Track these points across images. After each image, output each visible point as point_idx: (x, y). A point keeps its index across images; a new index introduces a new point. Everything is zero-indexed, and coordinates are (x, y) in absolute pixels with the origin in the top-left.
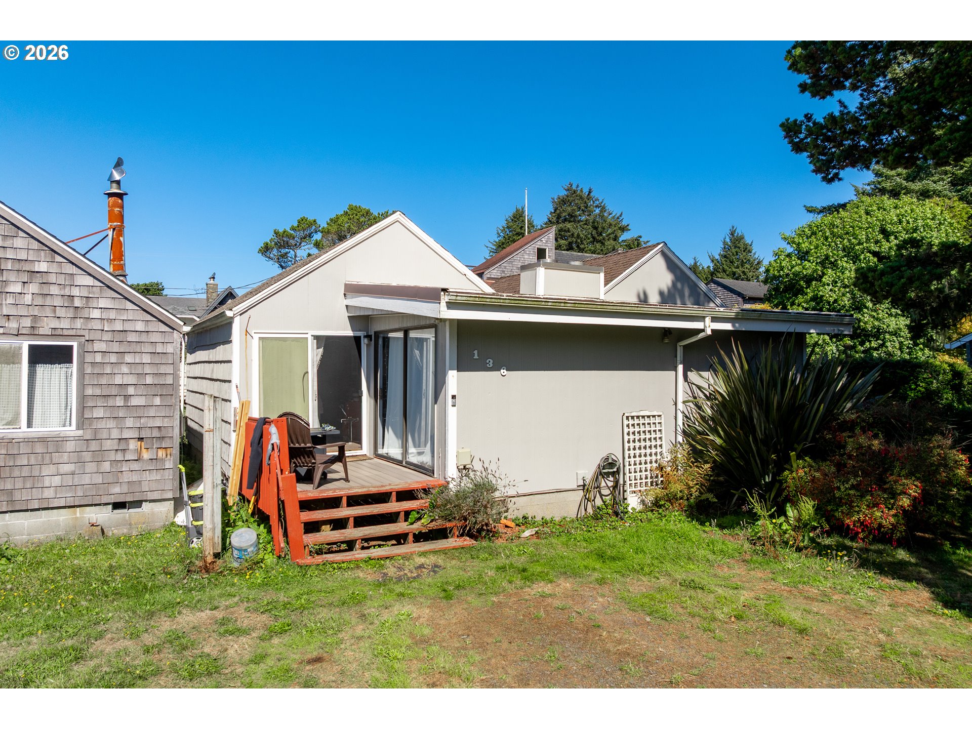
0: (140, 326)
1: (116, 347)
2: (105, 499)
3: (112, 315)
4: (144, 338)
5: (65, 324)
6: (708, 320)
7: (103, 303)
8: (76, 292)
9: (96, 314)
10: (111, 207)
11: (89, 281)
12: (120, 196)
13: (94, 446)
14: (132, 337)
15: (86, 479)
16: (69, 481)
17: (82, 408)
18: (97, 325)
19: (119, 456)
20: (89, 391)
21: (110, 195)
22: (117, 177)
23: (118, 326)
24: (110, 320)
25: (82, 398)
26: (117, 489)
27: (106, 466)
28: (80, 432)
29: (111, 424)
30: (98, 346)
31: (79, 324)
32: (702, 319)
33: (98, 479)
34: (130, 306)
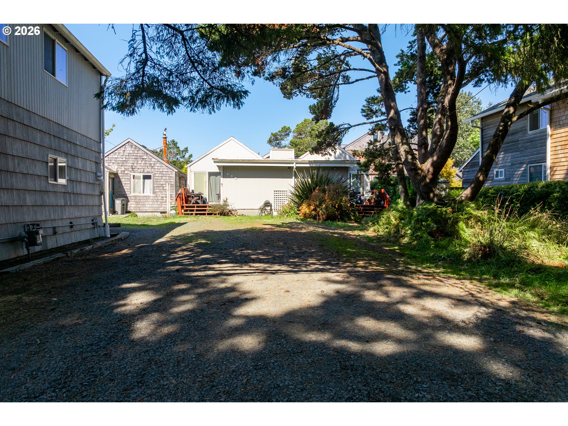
0: (166, 170)
1: (160, 175)
2: (159, 211)
3: (160, 168)
4: (167, 173)
5: (150, 170)
6: (295, 163)
7: (158, 165)
8: (152, 163)
9: (156, 167)
10: (164, 140)
11: (155, 160)
12: (166, 138)
13: (156, 198)
14: (164, 173)
15: (155, 206)
16: (151, 206)
17: (154, 189)
18: (157, 170)
19: (162, 201)
20: (155, 186)
21: (163, 138)
22: (165, 133)
23: (161, 170)
24: (159, 169)
25: (154, 187)
26: (161, 209)
27: (159, 203)
28: (153, 195)
29: (160, 193)
30: (157, 175)
31: (153, 170)
32: (293, 163)
33: (157, 206)
34: (164, 165)
